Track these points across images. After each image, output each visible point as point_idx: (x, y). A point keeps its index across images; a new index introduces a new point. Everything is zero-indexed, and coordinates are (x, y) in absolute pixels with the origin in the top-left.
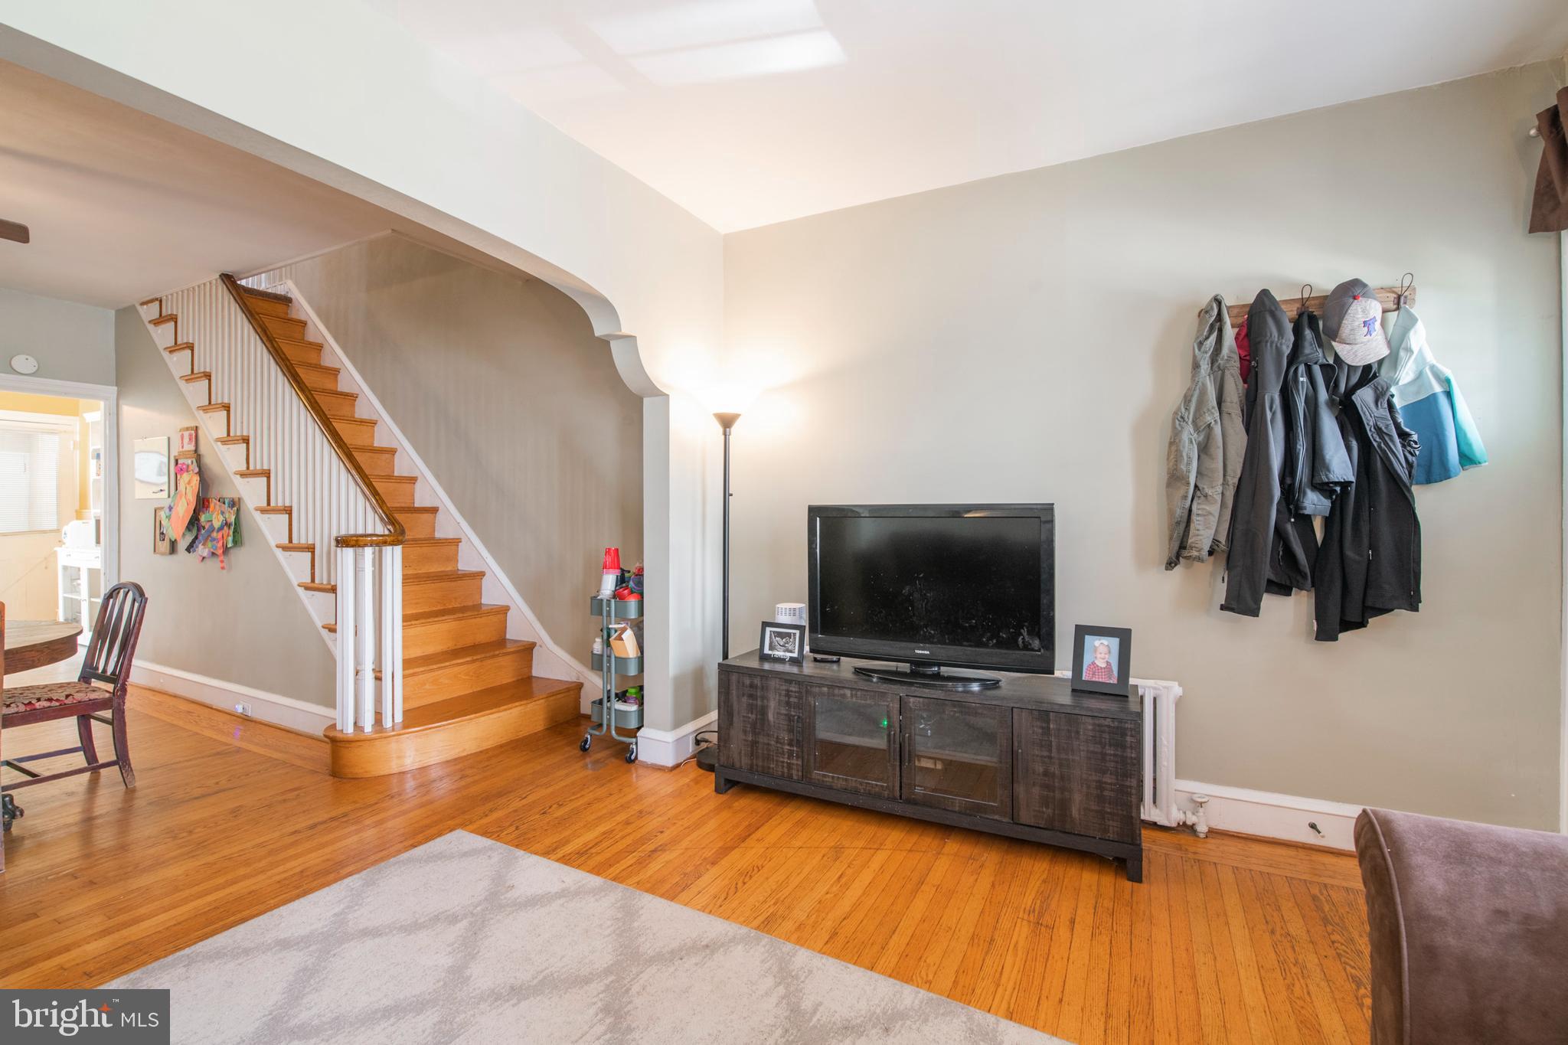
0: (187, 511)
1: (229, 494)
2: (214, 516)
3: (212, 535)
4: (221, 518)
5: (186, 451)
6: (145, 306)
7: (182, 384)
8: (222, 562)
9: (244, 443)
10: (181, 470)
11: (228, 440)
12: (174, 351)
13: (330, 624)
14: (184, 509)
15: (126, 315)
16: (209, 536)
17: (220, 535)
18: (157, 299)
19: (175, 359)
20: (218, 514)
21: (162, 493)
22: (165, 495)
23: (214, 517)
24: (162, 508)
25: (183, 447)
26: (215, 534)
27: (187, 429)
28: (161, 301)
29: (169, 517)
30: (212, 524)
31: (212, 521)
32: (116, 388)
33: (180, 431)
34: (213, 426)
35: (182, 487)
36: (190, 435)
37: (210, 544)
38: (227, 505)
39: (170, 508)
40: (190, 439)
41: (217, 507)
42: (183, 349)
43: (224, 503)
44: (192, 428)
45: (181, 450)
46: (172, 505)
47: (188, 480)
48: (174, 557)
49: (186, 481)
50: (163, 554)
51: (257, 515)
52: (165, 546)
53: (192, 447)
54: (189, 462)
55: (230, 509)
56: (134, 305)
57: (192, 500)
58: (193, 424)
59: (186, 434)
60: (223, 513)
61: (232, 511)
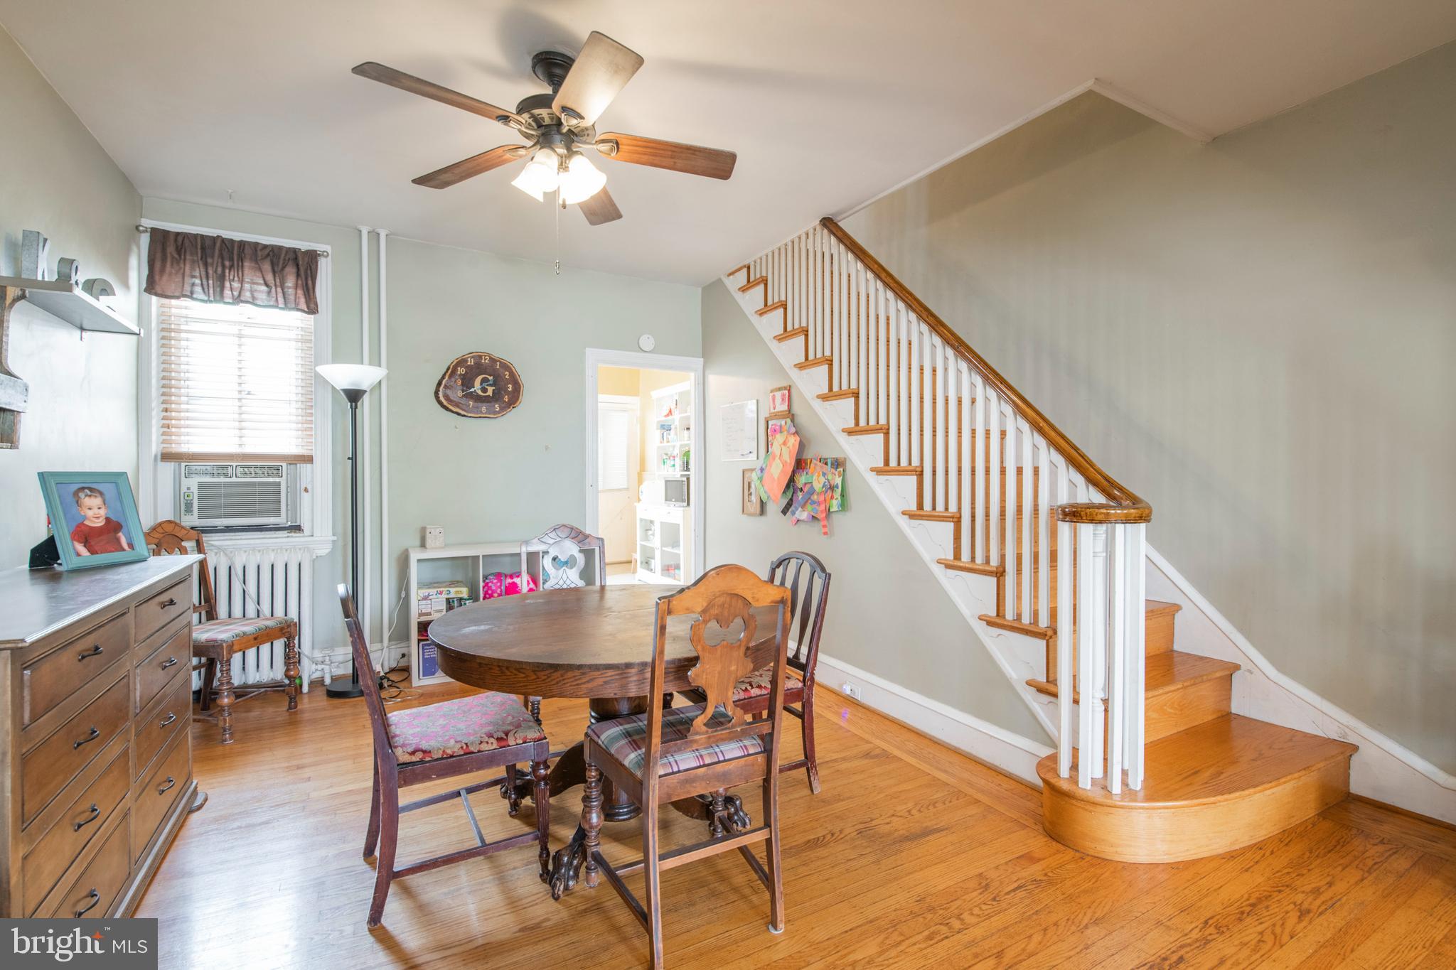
0: (783, 472)
1: (831, 454)
2: (814, 477)
3: (812, 498)
4: (822, 480)
5: (778, 412)
6: (731, 277)
7: (774, 346)
8: (824, 526)
9: (852, 397)
10: (775, 431)
11: (830, 395)
12: (765, 312)
13: (989, 617)
14: (779, 470)
15: (713, 292)
16: (809, 498)
17: (822, 498)
18: (745, 266)
19: (765, 321)
20: (818, 476)
21: (751, 454)
22: (754, 456)
23: (815, 479)
24: (752, 470)
25: (774, 408)
26: (815, 497)
27: (780, 389)
28: (749, 268)
29: (761, 479)
30: (812, 485)
31: (811, 483)
32: (702, 359)
33: (772, 392)
34: (812, 383)
35: (775, 448)
36: (784, 395)
37: (809, 507)
38: (829, 465)
39: (762, 470)
40: (783, 400)
41: (818, 468)
42: (776, 308)
43: (826, 464)
44: (785, 388)
45: (772, 410)
46: (764, 466)
47: (783, 440)
48: (763, 518)
49: (781, 442)
50: (750, 515)
51: (872, 479)
52: (754, 506)
53: (785, 407)
54: (783, 422)
55: (833, 470)
56: (720, 279)
57: (789, 461)
58: (785, 384)
59: (778, 395)
60: (824, 474)
61: (837, 473)
